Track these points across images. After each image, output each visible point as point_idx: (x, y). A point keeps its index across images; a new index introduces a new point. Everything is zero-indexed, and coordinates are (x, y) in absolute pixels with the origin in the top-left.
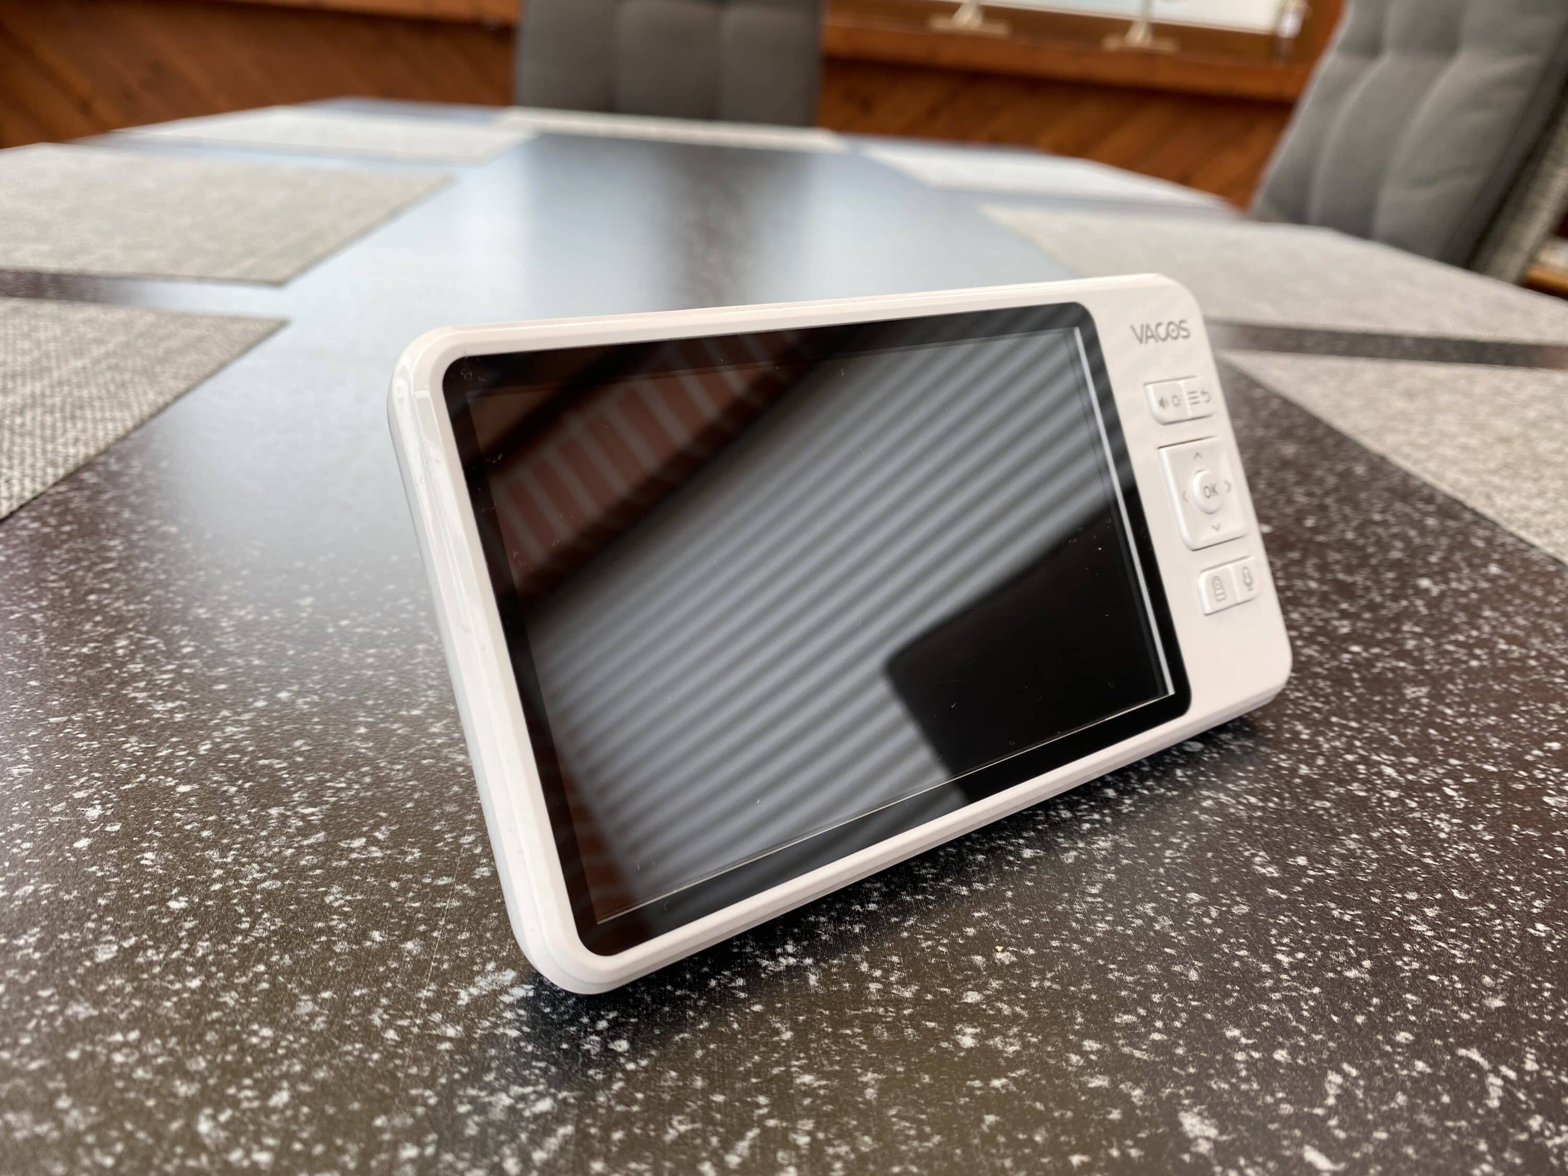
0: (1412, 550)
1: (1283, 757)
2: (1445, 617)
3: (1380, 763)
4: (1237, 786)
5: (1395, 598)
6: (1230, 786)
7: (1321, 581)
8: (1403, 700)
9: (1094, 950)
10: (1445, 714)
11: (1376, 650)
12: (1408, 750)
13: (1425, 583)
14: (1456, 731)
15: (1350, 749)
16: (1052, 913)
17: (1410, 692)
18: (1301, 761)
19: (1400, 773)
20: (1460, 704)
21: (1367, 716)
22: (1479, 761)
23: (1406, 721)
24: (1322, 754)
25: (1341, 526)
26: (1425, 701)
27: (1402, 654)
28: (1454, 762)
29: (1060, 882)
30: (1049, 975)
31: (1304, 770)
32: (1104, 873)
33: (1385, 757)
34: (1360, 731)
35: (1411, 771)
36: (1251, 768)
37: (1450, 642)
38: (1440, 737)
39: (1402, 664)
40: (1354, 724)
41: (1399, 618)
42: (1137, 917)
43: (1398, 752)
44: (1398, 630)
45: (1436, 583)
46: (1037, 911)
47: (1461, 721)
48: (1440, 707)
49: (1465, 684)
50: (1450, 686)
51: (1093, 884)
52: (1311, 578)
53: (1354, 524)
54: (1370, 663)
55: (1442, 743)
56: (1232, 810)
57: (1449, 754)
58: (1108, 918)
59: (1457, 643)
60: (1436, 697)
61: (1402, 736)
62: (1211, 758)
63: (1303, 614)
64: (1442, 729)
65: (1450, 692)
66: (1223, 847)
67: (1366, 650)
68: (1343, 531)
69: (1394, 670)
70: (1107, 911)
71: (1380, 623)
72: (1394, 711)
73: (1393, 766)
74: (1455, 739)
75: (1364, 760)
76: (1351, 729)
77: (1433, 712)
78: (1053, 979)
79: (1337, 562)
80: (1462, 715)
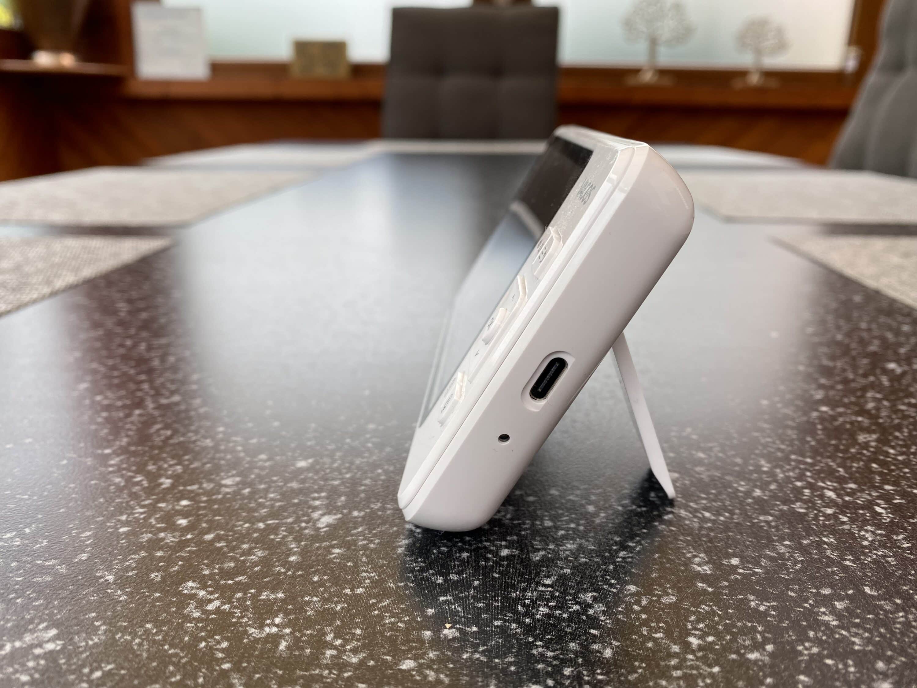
0: (885, 343)
1: (743, 483)
2: (903, 387)
3: (823, 488)
4: (697, 504)
5: (865, 376)
6: (692, 504)
8: (855, 442)
9: (528, 630)
10: (888, 453)
11: (841, 410)
12: (851, 478)
13: (892, 366)
14: (894, 465)
15: (800, 478)
16: (505, 598)
17: (862, 438)
18: (756, 486)
19: (839, 495)
20: (902, 446)
21: (821, 455)
22: (910, 487)
23: (854, 458)
24: (776, 481)
25: (833, 332)
26: (873, 444)
27: (863, 412)
28: (887, 487)
29: (522, 575)
30: (481, 649)
31: (758, 493)
32: (562, 568)
33: (829, 483)
34: (812, 465)
35: (848, 494)
36: (713, 491)
37: (904, 404)
38: (880, 470)
39: (860, 419)
40: (809, 460)
41: (864, 389)
42: (577, 603)
43: (841, 480)
44: (863, 396)
45: (900, 365)
46: (493, 597)
47: (900, 458)
48: (885, 448)
49: (910, 432)
50: (897, 434)
51: (548, 577)
52: (801, 364)
53: (844, 331)
54: (834, 418)
55: (881, 474)
56: (687, 522)
57: (885, 482)
58: (550, 604)
59: (910, 405)
60: (884, 441)
61: (847, 469)
64: (882, 464)
65: (897, 438)
66: (671, 549)
67: (833, 409)
68: (835, 335)
69: (852, 423)
70: (553, 597)
71: (848, 392)
72: (846, 451)
73: (834, 490)
74: (893, 471)
75: (811, 486)
76: (806, 463)
77: (878, 451)
78: (483, 652)
79: (825, 354)
80: (902, 454)
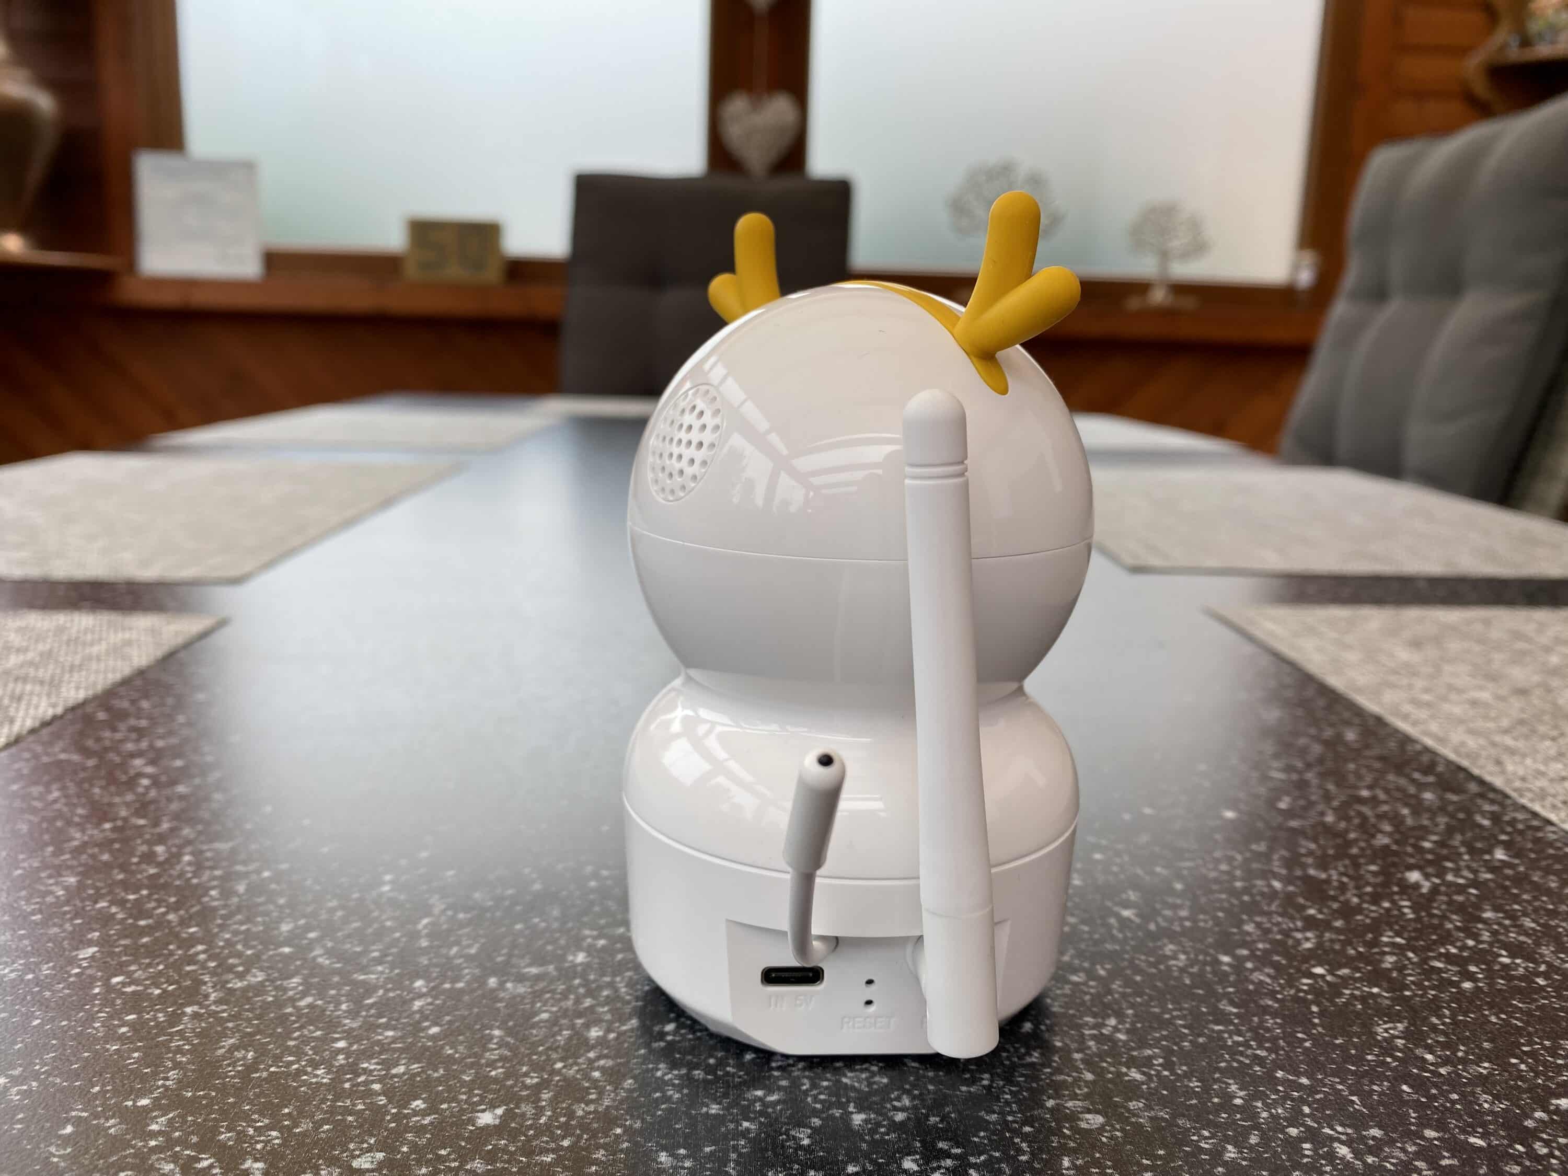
0: (1402, 834)
1: (1206, 1133)
2: (1435, 921)
3: (1332, 1139)
5: (1376, 899)
7: (1287, 881)
8: (1371, 1041)
10: (1424, 1060)
11: (1345, 971)
12: (1372, 1117)
13: (1414, 876)
14: (1436, 1086)
15: (1295, 1119)
17: (1381, 1030)
18: (1227, 1140)
19: (1357, 1154)
20: (1445, 1046)
21: (1322, 1068)
22: (1463, 1131)
23: (1373, 1075)
24: (1257, 1127)
25: (1320, 807)
26: (1400, 1042)
27: (1378, 976)
28: (1430, 1133)
31: (1231, 1152)
33: (1340, 1129)
34: (1312, 1090)
35: (1371, 1151)
36: (1161, 1152)
37: (1439, 957)
38: (1415, 1097)
39: (1375, 990)
40: (1304, 1081)
41: (1376, 927)
43: (1358, 1121)
44: (1375, 943)
45: (1427, 876)
47: (1443, 1071)
48: (1418, 1052)
49: (1453, 1017)
50: (1434, 1020)
52: (1276, 876)
53: (1335, 803)
54: (1335, 990)
55: (1418, 1106)
57: (1424, 1122)
59: (1448, 958)
60: (1414, 1036)
61: (1365, 1096)
62: (1111, 1138)
63: (1258, 925)
64: (1419, 1085)
65: (1434, 1028)
67: (1330, 972)
68: (1322, 814)
69: (1364, 999)
71: (1353, 933)
72: (1359, 1060)
73: (1348, 1143)
74: (1434, 1098)
75: (1313, 1135)
76: (1300, 1087)
77: (1410, 1058)
79: (1311, 853)
80: (1446, 1062)
